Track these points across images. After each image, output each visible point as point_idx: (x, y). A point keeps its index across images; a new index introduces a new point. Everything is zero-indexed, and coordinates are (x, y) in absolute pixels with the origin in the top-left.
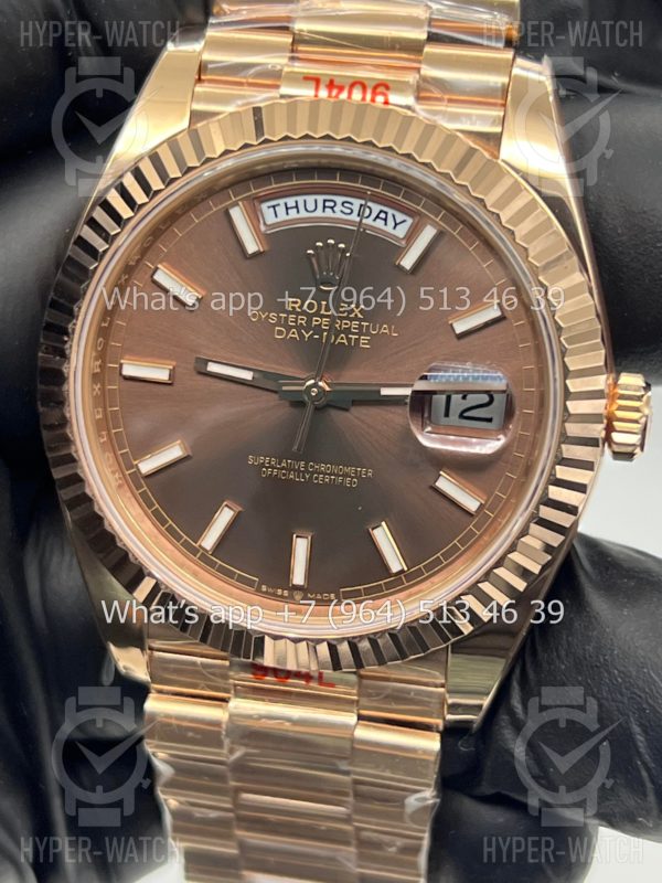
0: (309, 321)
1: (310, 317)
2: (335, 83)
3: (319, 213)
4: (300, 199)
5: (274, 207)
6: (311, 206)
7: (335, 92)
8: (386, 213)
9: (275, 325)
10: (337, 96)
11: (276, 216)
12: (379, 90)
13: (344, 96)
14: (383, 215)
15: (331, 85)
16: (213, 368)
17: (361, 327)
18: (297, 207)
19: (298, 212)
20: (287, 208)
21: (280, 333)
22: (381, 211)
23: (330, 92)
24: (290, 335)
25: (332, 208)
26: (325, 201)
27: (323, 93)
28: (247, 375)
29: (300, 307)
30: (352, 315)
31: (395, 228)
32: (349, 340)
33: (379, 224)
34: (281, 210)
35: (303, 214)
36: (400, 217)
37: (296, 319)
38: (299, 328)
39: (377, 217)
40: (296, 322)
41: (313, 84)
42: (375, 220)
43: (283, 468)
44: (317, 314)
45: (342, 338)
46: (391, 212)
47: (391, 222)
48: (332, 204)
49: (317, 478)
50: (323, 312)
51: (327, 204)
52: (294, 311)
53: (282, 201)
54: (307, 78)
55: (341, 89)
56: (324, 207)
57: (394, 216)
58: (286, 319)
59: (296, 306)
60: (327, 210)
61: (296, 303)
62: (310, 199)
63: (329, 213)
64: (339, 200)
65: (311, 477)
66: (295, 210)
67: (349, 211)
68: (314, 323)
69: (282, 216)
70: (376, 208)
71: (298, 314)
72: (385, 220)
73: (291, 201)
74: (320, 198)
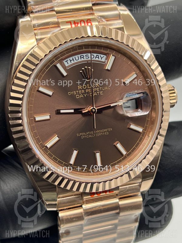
0: (85, 91)
1: (85, 90)
2: (76, 22)
3: (80, 60)
4: (74, 57)
5: (67, 61)
6: (77, 59)
7: (76, 24)
8: (98, 56)
9: (76, 95)
10: (77, 26)
11: (68, 64)
12: (88, 21)
13: (79, 25)
14: (97, 56)
15: (75, 23)
16: (62, 111)
17: (99, 89)
18: (73, 60)
19: (74, 61)
20: (70, 61)
21: (78, 96)
22: (97, 55)
23: (75, 25)
24: (81, 96)
25: (83, 58)
26: (81, 56)
27: (73, 26)
28: (72, 111)
29: (82, 88)
30: (97, 86)
31: (101, 59)
32: (97, 93)
33: (97, 59)
34: (69, 62)
35: (75, 61)
36: (102, 56)
37: (81, 91)
38: (83, 94)
39: (96, 57)
40: (81, 92)
41: (70, 24)
42: (95, 58)
43: (87, 135)
44: (87, 88)
45: (95, 94)
46: (99, 55)
47: (100, 58)
48: (83, 57)
49: (97, 135)
50: (88, 87)
51: (81, 57)
52: (80, 89)
53: (68, 59)
54: (67, 22)
55: (78, 23)
56: (81, 58)
57: (100, 56)
58: (79, 92)
59: (80, 88)
60: (82, 58)
61: (80, 87)
62: (76, 56)
63: (82, 59)
64: (84, 55)
65: (95, 135)
66: (73, 61)
67: (88, 57)
68: (87, 91)
69: (70, 63)
70: (95, 55)
71: (81, 90)
72: (98, 57)
73: (71, 59)
74: (79, 56)
